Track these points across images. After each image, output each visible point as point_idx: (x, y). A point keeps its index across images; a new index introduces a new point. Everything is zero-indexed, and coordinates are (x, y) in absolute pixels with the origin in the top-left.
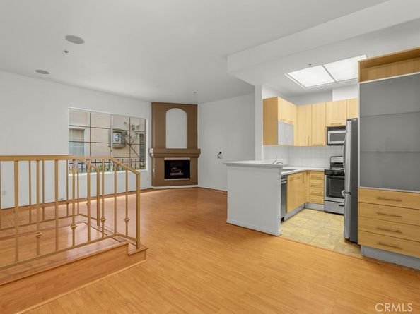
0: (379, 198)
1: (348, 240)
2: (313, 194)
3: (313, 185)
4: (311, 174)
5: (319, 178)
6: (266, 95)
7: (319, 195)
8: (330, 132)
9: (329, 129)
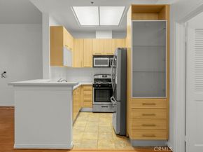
0: (144, 104)
1: (118, 135)
2: (86, 101)
3: (85, 95)
4: (84, 87)
5: (89, 90)
6: (52, 23)
7: (89, 101)
8: (95, 59)
9: (95, 56)
